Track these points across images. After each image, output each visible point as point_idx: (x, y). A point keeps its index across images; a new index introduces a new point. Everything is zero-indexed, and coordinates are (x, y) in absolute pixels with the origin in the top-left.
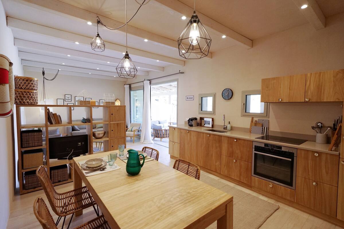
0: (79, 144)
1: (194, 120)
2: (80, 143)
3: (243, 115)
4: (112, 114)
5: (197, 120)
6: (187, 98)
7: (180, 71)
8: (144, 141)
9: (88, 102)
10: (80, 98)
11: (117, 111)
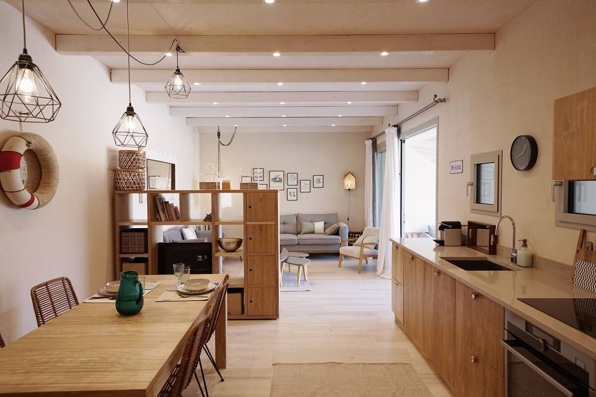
0: (198, 258)
1: (449, 228)
2: (200, 257)
3: (561, 221)
4: (250, 207)
5: (461, 228)
6: (453, 168)
7: (436, 96)
8: (382, 273)
9: (213, 185)
10: (278, 173)
11: (261, 200)
